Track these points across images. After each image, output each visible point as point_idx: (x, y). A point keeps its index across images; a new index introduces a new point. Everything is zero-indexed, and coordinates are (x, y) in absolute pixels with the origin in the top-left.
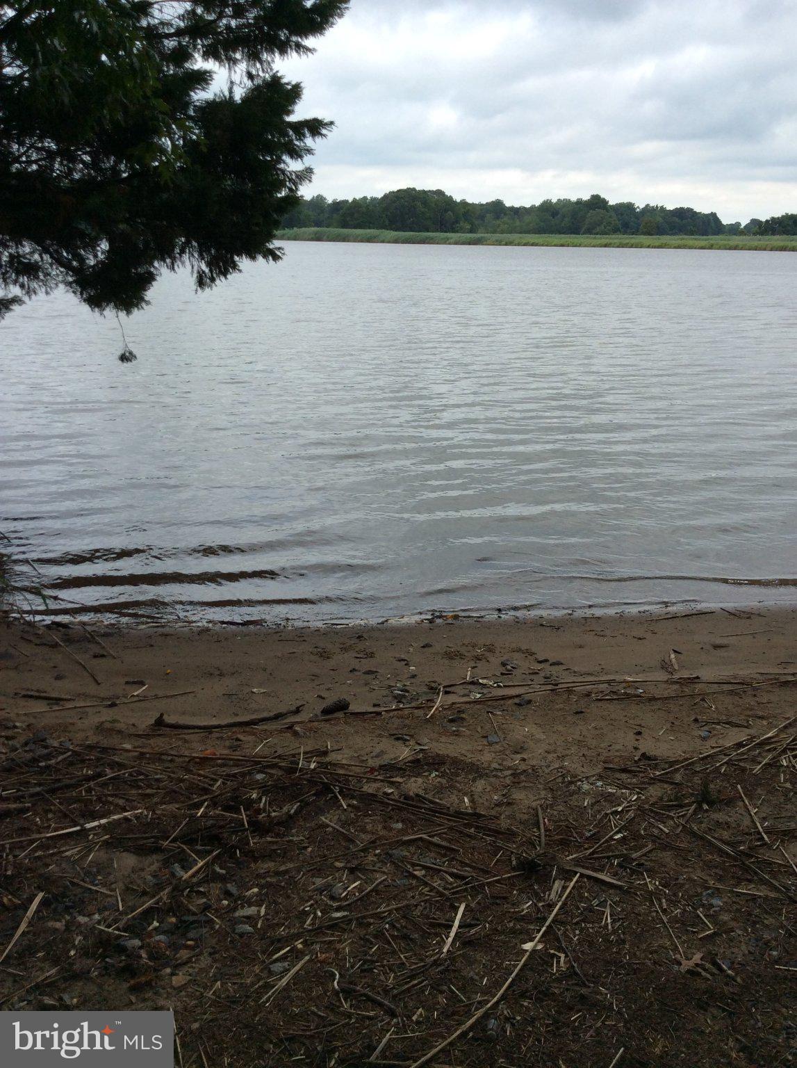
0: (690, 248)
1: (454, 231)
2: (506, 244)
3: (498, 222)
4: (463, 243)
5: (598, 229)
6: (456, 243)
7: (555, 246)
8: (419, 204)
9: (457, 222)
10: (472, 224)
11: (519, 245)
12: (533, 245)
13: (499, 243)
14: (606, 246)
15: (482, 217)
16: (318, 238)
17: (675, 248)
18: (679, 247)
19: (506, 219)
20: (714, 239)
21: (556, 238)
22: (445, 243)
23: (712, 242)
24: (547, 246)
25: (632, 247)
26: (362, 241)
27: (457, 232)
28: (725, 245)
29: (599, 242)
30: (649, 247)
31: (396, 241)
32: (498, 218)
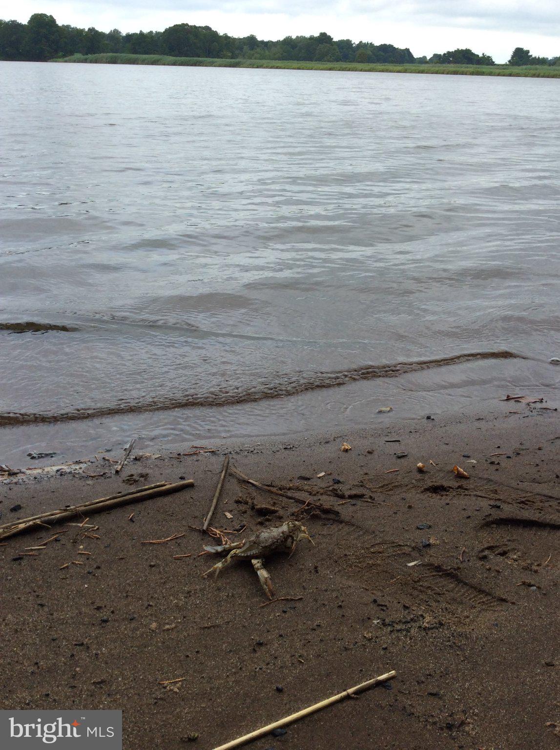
0: (391, 71)
1: (218, 57)
3: (253, 52)
4: (225, 66)
5: (325, 59)
6: (220, 66)
7: (294, 69)
9: (221, 51)
10: (233, 52)
14: (330, 69)
15: (241, 49)
16: (113, 61)
17: (380, 71)
18: (383, 71)
19: (258, 50)
20: (408, 66)
21: (295, 64)
23: (406, 67)
25: (349, 70)
27: (222, 58)
28: (415, 70)
29: (325, 66)
30: (361, 71)
31: (174, 64)
32: (252, 49)
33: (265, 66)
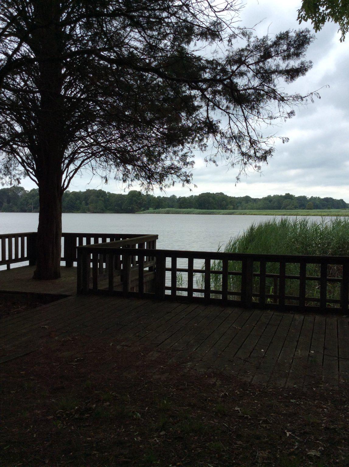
1: (226, 209)
2: (244, 215)
3: (247, 205)
4: (226, 214)
5: (288, 207)
8: (210, 198)
9: (227, 205)
10: (234, 206)
11: (249, 214)
12: (254, 215)
13: (241, 214)
19: (250, 203)
22: (219, 214)
24: (260, 215)
26: (185, 214)
32: (247, 203)
33: (248, 213)
